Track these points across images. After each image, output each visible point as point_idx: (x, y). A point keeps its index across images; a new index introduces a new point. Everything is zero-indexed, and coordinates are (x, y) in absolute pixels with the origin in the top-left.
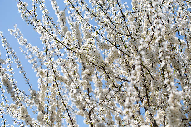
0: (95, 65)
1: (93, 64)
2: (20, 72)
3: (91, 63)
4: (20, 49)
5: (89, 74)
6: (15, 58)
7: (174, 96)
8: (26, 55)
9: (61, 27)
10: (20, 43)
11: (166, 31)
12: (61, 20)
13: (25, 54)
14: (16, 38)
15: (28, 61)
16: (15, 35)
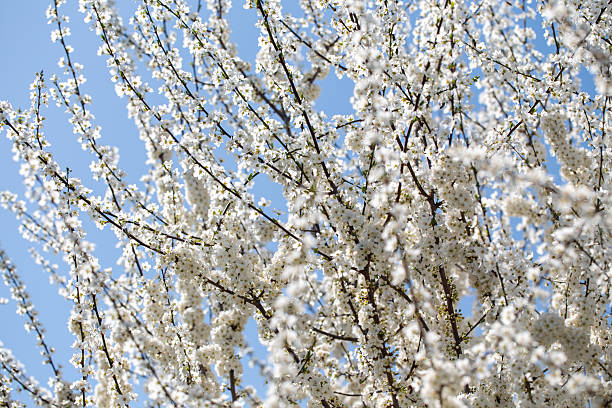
0: (228, 291)
1: (222, 289)
2: (27, 327)
3: (213, 287)
4: (33, 256)
5: (232, 326)
6: (14, 282)
7: (438, 377)
8: (53, 271)
9: (156, 179)
10: (26, 236)
11: (444, 174)
12: (155, 158)
13: (48, 270)
14: (18, 217)
15: (57, 292)
16: (14, 209)
